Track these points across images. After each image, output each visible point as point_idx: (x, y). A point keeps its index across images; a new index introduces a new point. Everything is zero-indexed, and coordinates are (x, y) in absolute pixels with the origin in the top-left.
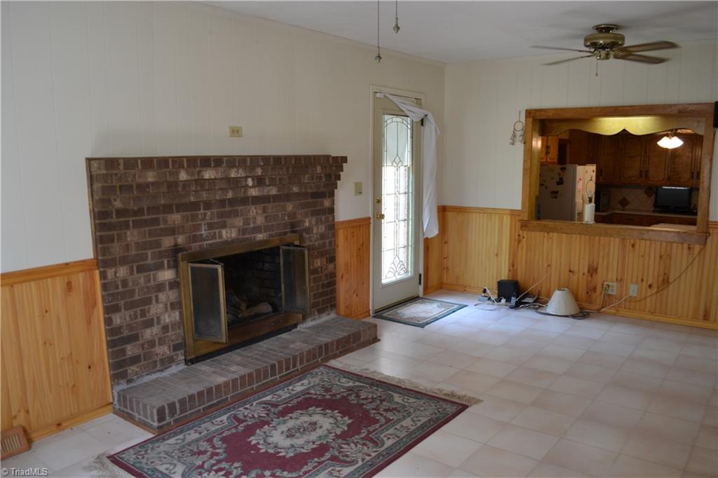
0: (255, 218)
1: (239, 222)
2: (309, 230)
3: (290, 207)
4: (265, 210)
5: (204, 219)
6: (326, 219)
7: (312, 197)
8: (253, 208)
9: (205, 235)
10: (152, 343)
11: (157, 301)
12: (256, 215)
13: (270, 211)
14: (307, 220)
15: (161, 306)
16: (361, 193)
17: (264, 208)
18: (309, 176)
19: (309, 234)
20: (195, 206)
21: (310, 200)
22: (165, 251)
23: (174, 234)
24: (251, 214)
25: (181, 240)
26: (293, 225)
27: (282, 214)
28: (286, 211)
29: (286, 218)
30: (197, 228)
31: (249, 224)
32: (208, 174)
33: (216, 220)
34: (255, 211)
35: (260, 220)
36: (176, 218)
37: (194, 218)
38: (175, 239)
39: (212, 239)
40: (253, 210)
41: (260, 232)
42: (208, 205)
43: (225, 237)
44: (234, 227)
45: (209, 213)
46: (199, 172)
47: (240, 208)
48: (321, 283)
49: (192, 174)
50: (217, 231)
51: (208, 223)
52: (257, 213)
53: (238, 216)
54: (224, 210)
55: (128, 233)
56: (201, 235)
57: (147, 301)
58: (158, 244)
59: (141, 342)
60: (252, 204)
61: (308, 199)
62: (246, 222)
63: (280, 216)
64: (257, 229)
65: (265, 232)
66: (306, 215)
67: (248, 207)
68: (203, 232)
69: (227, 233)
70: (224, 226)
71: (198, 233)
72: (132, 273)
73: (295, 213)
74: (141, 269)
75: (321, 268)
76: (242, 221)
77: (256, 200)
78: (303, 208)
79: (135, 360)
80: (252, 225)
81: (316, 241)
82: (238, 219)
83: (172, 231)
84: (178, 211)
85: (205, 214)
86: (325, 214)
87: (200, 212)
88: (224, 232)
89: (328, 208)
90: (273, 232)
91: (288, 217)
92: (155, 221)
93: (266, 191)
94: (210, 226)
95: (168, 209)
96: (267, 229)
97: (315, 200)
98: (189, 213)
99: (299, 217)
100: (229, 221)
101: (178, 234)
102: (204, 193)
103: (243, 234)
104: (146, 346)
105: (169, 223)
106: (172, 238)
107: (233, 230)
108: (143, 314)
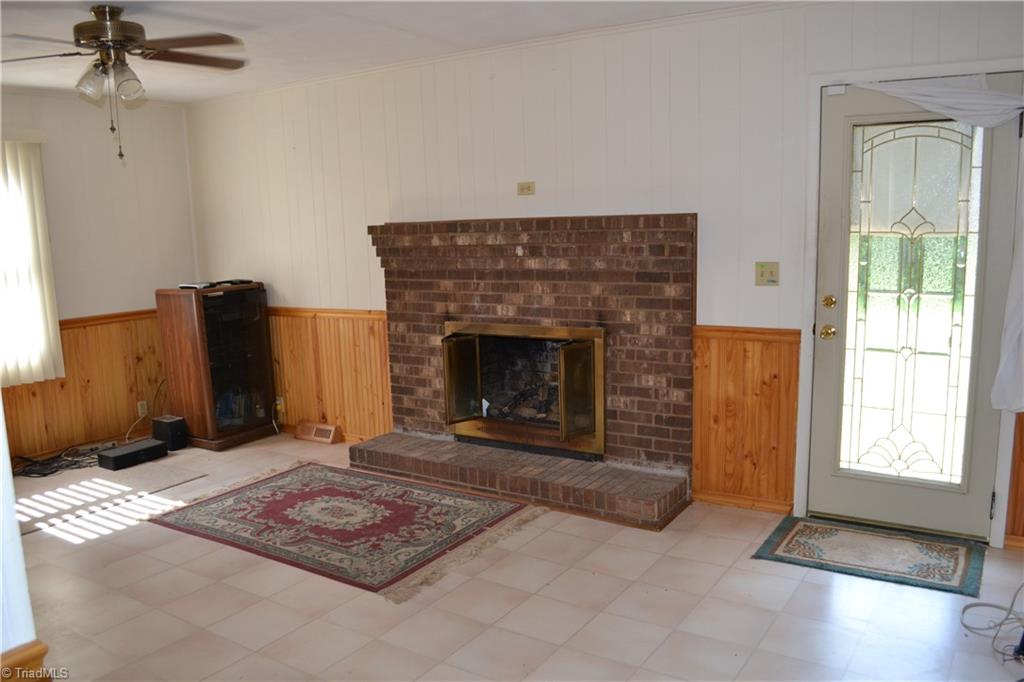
0: (541, 297)
1: (519, 298)
2: (632, 328)
3: (597, 289)
4: (555, 289)
5: (476, 289)
6: (667, 315)
7: (638, 280)
8: (538, 284)
9: (477, 308)
10: (424, 403)
11: (429, 365)
12: (542, 294)
13: (564, 291)
14: (628, 312)
15: (432, 369)
16: (774, 282)
17: (555, 285)
18: (616, 246)
19: (632, 333)
20: (466, 274)
21: (635, 283)
22: (438, 316)
23: (446, 301)
24: (535, 291)
25: (452, 307)
26: (601, 316)
27: (582, 298)
28: (589, 294)
29: (590, 304)
30: (470, 298)
31: (532, 304)
32: (462, 240)
33: (490, 293)
34: (540, 288)
35: (548, 301)
36: (448, 285)
37: (465, 287)
38: (446, 306)
39: (484, 313)
40: (538, 287)
41: (548, 316)
42: (482, 275)
43: (500, 314)
44: (513, 304)
45: (482, 284)
46: (452, 238)
47: (522, 282)
48: (654, 414)
49: (445, 240)
50: (491, 305)
51: (481, 295)
52: (543, 290)
53: (518, 291)
54: (500, 282)
55: (407, 293)
56: (474, 307)
57: (420, 361)
58: (431, 309)
59: (414, 397)
60: (538, 279)
61: (632, 281)
62: (529, 300)
63: (579, 299)
64: (544, 312)
65: (556, 317)
66: (627, 305)
67: (531, 282)
68: (476, 304)
69: (502, 309)
70: (499, 300)
71: (471, 304)
72: (409, 331)
73: (605, 299)
74: (417, 329)
75: (657, 391)
76: (522, 298)
77: (543, 275)
78: (620, 294)
79: (410, 412)
80: (536, 306)
81: (646, 346)
82: (517, 295)
83: (445, 298)
84: (450, 278)
85: (478, 284)
86: (668, 308)
87: (472, 281)
88: (499, 307)
89: (674, 300)
90: (567, 320)
91: (593, 303)
92: (430, 285)
93: (550, 263)
94: (484, 299)
95: (442, 275)
96: (557, 314)
97: (647, 284)
98: (461, 281)
99: (613, 306)
100: (507, 296)
101: (451, 301)
102: (471, 260)
103: (524, 315)
104: (419, 403)
105: (442, 289)
106: (444, 304)
107: (510, 307)
108: (417, 372)
